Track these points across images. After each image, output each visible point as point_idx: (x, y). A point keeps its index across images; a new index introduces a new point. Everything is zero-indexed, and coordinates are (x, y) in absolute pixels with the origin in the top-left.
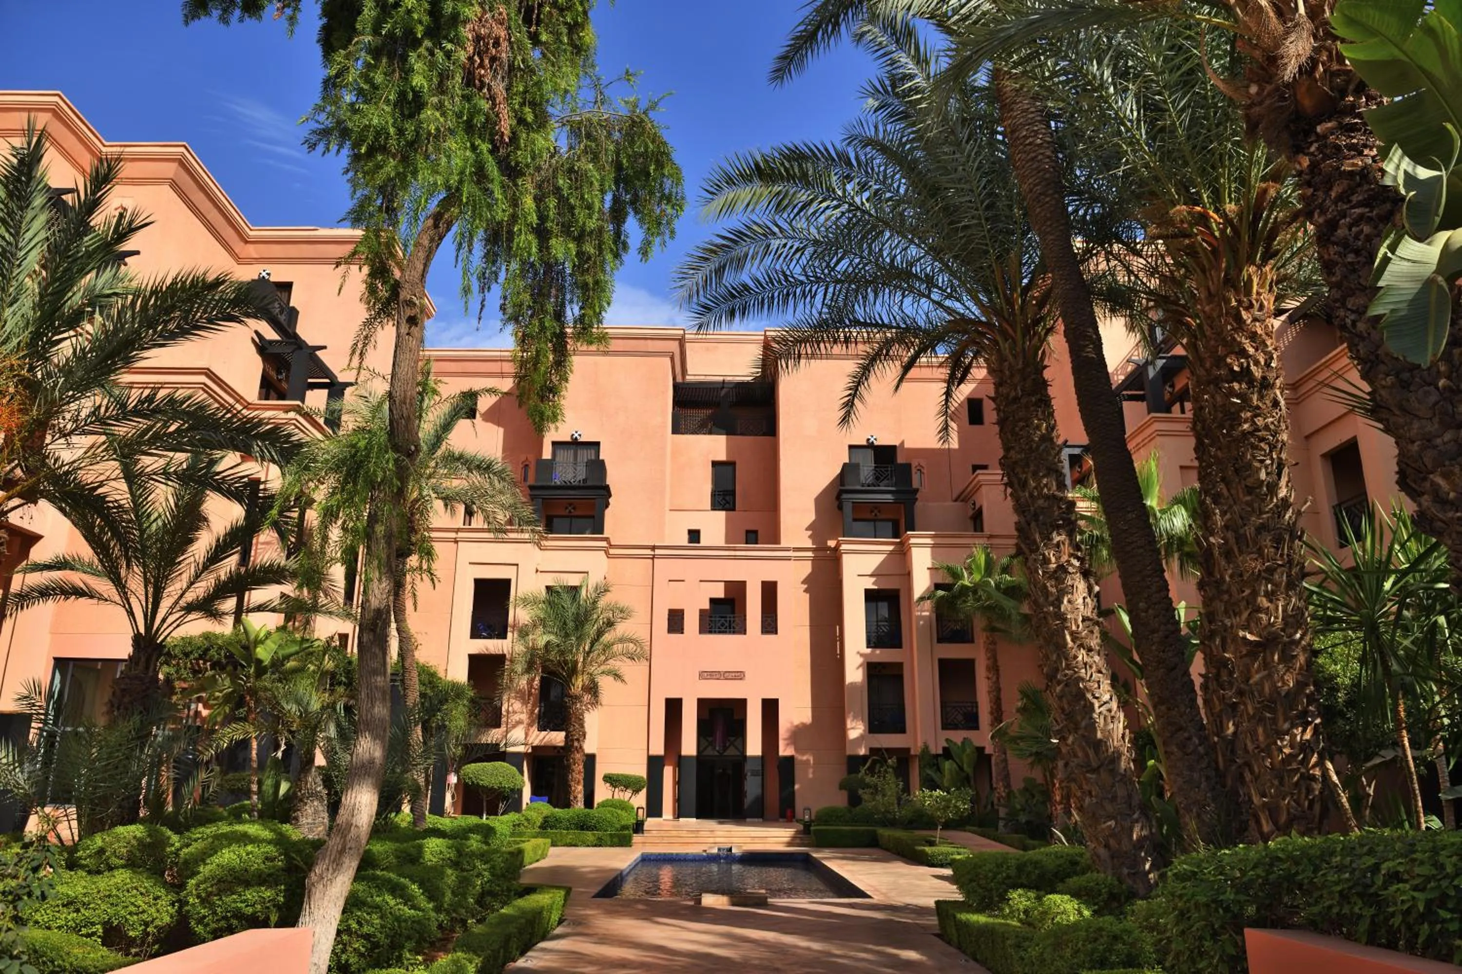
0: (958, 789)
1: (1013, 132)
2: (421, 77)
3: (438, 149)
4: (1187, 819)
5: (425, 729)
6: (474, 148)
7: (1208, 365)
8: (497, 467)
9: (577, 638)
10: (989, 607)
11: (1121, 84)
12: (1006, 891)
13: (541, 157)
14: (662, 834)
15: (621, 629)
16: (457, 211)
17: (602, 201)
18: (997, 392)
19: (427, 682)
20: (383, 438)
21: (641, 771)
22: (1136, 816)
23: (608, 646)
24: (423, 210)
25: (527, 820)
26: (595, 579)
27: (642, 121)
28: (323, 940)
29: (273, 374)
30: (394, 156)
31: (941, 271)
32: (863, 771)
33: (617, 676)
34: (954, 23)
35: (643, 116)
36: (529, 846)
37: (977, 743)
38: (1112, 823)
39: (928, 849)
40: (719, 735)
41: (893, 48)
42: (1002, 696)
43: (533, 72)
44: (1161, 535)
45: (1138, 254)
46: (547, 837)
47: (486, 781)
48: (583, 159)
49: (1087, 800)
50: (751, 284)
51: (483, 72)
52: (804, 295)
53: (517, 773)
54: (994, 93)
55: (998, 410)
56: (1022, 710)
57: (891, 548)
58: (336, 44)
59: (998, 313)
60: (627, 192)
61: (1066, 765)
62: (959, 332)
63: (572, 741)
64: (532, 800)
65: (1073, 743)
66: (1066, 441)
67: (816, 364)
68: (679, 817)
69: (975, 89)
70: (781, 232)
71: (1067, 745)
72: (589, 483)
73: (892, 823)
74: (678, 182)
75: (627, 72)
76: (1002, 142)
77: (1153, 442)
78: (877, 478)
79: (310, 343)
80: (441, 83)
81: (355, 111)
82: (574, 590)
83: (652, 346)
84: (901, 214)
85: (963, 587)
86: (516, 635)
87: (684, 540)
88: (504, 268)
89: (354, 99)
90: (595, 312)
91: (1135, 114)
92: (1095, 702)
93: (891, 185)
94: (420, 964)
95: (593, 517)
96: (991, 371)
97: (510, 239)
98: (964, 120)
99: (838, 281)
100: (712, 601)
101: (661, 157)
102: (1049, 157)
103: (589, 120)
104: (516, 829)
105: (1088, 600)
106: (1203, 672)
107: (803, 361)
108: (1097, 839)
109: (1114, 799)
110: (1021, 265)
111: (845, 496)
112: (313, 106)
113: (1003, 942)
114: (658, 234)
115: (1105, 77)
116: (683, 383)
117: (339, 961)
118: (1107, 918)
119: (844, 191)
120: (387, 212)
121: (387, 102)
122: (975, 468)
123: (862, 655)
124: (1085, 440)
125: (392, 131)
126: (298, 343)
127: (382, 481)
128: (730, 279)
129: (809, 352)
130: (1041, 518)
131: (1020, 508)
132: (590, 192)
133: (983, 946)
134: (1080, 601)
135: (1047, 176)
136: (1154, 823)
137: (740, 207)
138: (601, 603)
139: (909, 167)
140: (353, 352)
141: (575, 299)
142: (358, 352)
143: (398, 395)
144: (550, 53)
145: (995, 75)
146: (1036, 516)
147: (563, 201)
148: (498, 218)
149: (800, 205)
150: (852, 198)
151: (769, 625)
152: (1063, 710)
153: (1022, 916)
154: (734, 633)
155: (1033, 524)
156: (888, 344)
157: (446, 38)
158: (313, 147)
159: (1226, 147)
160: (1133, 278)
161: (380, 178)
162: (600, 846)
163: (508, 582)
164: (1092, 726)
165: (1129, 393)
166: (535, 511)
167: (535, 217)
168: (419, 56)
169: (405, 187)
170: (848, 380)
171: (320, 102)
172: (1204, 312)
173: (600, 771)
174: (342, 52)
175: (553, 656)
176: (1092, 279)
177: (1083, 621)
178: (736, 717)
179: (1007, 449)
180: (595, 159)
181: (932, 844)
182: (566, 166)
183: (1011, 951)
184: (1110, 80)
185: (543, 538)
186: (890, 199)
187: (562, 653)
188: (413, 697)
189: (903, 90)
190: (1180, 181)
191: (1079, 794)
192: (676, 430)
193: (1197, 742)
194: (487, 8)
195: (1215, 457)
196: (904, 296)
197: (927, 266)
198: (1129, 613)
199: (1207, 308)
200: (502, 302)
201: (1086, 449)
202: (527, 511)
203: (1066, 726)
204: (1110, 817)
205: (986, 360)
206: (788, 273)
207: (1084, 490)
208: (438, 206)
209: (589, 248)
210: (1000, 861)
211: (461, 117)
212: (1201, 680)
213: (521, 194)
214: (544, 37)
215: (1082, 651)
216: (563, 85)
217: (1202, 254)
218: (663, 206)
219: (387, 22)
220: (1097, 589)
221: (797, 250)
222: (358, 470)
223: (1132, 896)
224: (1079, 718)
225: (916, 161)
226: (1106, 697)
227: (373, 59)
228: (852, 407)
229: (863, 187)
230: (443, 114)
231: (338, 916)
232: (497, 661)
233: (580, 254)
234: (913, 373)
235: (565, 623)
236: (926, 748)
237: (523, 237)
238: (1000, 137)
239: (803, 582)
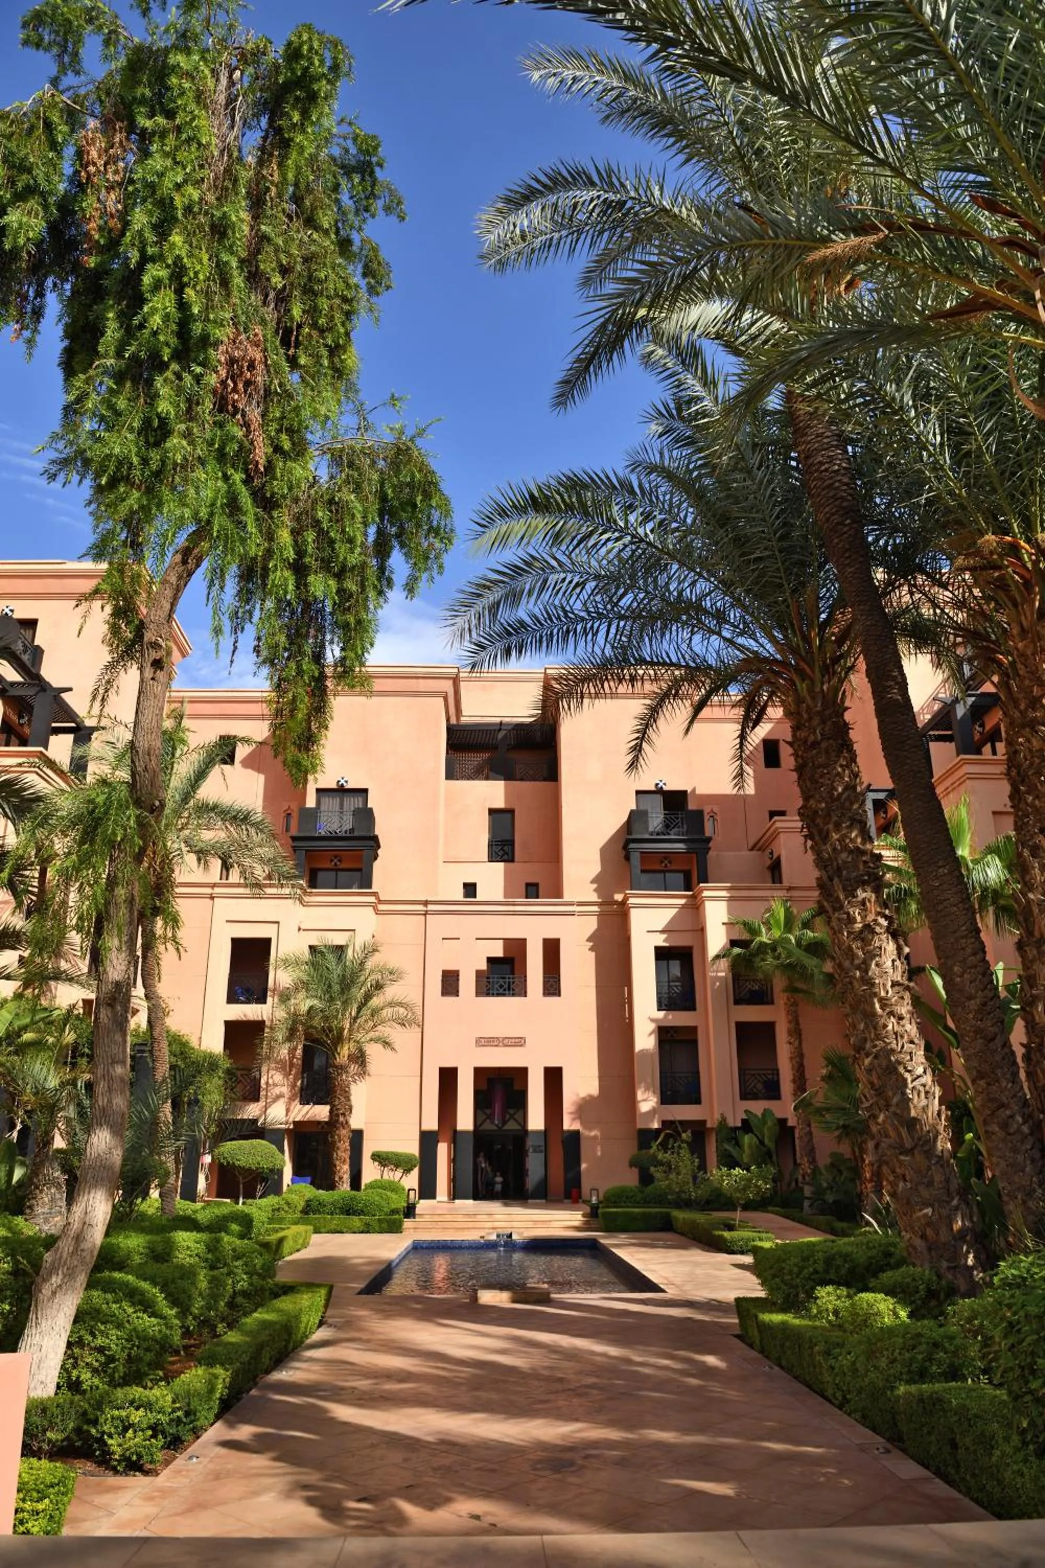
0: (759, 1166)
1: (807, 458)
2: (167, 403)
3: (185, 480)
4: (1011, 1207)
5: (175, 1106)
6: (226, 478)
7: (1022, 707)
8: (258, 817)
9: (343, 1003)
10: (790, 965)
11: (922, 406)
12: (813, 1289)
13: (300, 487)
14: (436, 1218)
15: (391, 992)
16: (207, 545)
17: (365, 534)
18: (794, 736)
19: (178, 1052)
20: (124, 792)
21: (412, 1148)
22: (955, 1202)
23: (375, 1012)
24: (170, 544)
25: (288, 1204)
26: (362, 938)
27: (408, 448)
28: (51, 1355)
29: (15, 718)
30: (139, 488)
31: (732, 606)
32: (655, 1147)
33: (386, 1044)
34: (743, 344)
35: (409, 444)
36: (292, 1232)
37: (779, 1115)
38: (929, 1211)
39: (727, 1234)
40: (497, 1108)
41: (679, 369)
42: (805, 1062)
43: (291, 397)
44: (974, 888)
45: (944, 586)
46: (310, 1224)
47: (243, 1161)
48: (344, 490)
49: (901, 1184)
50: (528, 620)
51: (236, 397)
52: (585, 633)
53: (277, 1152)
54: (788, 417)
55: (796, 755)
56: (828, 1078)
57: (683, 901)
58: (77, 367)
59: (795, 651)
60: (392, 525)
61: (877, 1146)
62: (752, 672)
63: (337, 1115)
64: (293, 1181)
65: (884, 1121)
66: (870, 785)
67: (600, 703)
68: (454, 1199)
69: (766, 413)
70: (560, 566)
71: (878, 1124)
72: (356, 834)
73: (687, 1204)
74: (447, 514)
75: (393, 396)
76: (796, 469)
77: (963, 788)
78: (667, 826)
79: (55, 685)
80: (189, 410)
81: (99, 440)
82: (340, 950)
83: (423, 685)
84: (689, 545)
85: (762, 945)
86: (276, 999)
87: (459, 895)
88: (258, 606)
89: (96, 426)
90: (356, 653)
91: (938, 438)
92: (907, 1075)
93: (678, 514)
94: (161, 1379)
95: (360, 870)
96: (788, 714)
97: (265, 576)
98: (755, 445)
99: (621, 617)
100: (491, 960)
101: (429, 487)
102: (846, 484)
103: (351, 448)
104: (276, 1216)
105: (898, 963)
106: (1025, 1041)
107: (586, 701)
108: (912, 1228)
109: (930, 1184)
110: (819, 599)
111: (632, 846)
112: (50, 434)
113: (811, 1348)
114: (426, 570)
115: (905, 400)
116: (458, 725)
117: (69, 1377)
118: (926, 1322)
119: (627, 521)
120: (132, 547)
121: (131, 429)
122: (773, 814)
123: (652, 1020)
124: (890, 785)
125: (135, 460)
126: (42, 685)
127: (122, 840)
128: (506, 615)
129: (593, 691)
130: (844, 873)
131: (821, 863)
132: (352, 525)
133: (789, 1352)
134: (889, 963)
135: (845, 504)
136: (975, 1209)
137: (514, 540)
138: (369, 965)
139: (697, 496)
140: (94, 698)
141: (336, 640)
142: (99, 698)
143: (142, 745)
144: (310, 377)
145: (789, 397)
146: (839, 869)
147: (322, 534)
148: (252, 553)
149: (579, 537)
150: (635, 529)
151: (552, 986)
152: (872, 1084)
153: (831, 1317)
154: (513, 995)
155: (836, 880)
156: (676, 684)
157: (194, 361)
158: (53, 477)
159: (1036, 472)
160: (938, 611)
161: (123, 510)
162: (368, 1232)
163: (267, 941)
164: (905, 1102)
165: (937, 733)
166: (296, 866)
167: (292, 552)
168: (165, 380)
169: (149, 519)
170: (636, 722)
171: (58, 430)
172: (1017, 649)
173: (368, 1149)
174: (82, 376)
175: (317, 1022)
176: (895, 613)
177: (892, 986)
178: (516, 1087)
179: (806, 798)
180: (358, 489)
181: (731, 1228)
182: (326, 497)
183: (819, 1358)
184: (911, 403)
185: (305, 893)
186: (677, 530)
187: (326, 1019)
188: (162, 1070)
189: (690, 414)
190: (988, 509)
191: (891, 1178)
192: (450, 775)
193: (1020, 1120)
194: (242, 329)
195: (1032, 805)
196: (693, 633)
197: (719, 601)
198: (944, 978)
199: (1020, 645)
200: (256, 643)
201: (891, 794)
202: (288, 867)
203: (877, 1103)
204: (926, 1204)
205: (782, 701)
206: (568, 608)
207: (889, 839)
208: (187, 540)
209: (351, 585)
210: (806, 1253)
211: (212, 445)
212: (1023, 1050)
213: (277, 527)
214: (302, 361)
215: (892, 1019)
216: (323, 410)
217: (1013, 587)
218: (431, 540)
219: (130, 345)
220: (907, 950)
221: (577, 585)
222: (95, 828)
223: (952, 1293)
224: (890, 1094)
225: (704, 488)
226: (920, 1070)
227: (116, 383)
228: (640, 751)
229: (647, 517)
230: (192, 443)
231: (69, 1327)
232: (257, 1027)
233: (340, 591)
234: (706, 712)
235: (330, 986)
236: (724, 1120)
237: (279, 573)
238: (794, 463)
239: (589, 940)
